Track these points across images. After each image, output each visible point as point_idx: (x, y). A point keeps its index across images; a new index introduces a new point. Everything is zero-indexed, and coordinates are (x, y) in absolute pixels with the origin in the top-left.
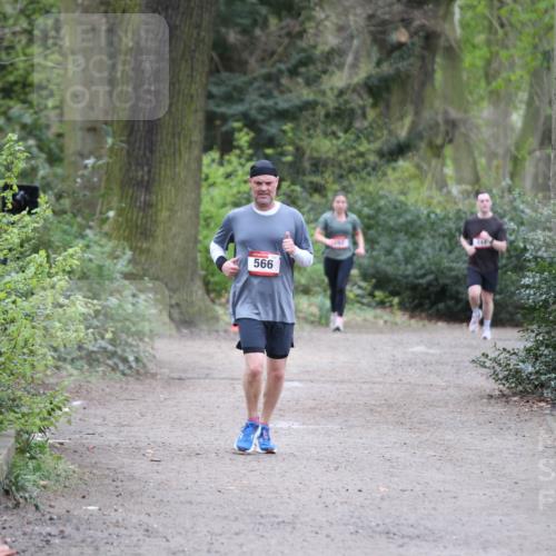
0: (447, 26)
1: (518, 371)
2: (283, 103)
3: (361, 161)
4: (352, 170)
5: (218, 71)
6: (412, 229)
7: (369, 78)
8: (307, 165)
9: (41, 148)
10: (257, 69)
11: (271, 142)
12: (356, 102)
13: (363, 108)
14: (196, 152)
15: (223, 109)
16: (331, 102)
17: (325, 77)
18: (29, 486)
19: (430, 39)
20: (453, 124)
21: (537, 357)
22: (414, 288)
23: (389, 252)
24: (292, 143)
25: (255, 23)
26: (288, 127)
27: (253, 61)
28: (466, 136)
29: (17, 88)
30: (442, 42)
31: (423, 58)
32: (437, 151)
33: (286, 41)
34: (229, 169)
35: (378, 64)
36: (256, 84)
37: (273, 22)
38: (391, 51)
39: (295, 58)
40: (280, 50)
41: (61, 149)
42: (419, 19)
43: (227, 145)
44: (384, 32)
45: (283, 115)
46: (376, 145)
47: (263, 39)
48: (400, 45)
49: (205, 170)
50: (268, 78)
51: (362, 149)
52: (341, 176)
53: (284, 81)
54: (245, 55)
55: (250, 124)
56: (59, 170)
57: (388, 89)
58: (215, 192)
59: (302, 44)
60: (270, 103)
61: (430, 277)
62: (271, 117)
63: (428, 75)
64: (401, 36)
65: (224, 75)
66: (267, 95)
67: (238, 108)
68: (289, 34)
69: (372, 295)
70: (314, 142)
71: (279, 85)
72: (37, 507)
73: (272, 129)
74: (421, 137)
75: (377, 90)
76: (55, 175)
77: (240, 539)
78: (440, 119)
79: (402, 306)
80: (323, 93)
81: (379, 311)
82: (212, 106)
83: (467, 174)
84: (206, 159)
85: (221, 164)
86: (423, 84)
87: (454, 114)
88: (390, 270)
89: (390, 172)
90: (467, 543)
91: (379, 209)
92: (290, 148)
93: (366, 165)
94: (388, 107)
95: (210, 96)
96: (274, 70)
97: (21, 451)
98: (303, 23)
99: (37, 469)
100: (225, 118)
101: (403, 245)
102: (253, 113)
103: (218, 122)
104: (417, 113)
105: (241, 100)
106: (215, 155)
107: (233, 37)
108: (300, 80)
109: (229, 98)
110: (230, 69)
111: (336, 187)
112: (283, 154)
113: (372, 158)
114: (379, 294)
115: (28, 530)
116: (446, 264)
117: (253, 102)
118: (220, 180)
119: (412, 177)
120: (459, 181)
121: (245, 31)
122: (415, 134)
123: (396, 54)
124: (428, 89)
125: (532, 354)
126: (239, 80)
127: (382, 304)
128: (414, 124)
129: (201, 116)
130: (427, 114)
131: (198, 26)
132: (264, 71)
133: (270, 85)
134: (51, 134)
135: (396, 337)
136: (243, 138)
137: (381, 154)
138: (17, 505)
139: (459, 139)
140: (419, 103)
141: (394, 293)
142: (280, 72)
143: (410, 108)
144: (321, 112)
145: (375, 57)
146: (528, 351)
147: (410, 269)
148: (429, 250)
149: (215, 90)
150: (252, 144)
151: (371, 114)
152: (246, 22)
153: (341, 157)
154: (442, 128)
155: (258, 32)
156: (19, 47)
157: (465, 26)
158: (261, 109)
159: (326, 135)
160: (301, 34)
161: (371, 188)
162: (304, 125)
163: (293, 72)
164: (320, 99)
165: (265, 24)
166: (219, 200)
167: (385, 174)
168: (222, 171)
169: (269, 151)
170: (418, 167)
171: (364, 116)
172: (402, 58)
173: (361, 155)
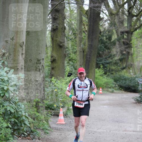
0: (131, 51)
1: (138, 100)
2: (107, 62)
3: (118, 70)
4: (117, 71)
5: (98, 57)
6: (125, 79)
7: (120, 58)
8: (111, 70)
9: (74, 68)
10: (104, 57)
11: (106, 67)
12: (118, 61)
13: (119, 62)
14: (95, 68)
15: (99, 63)
16: (114, 62)
17: (113, 58)
18: (69, 114)
19: (128, 53)
20: (132, 65)
21: (140, 98)
22: (125, 88)
23: (122, 83)
24: (109, 67)
25: (104, 51)
26: (108, 65)
27: (104, 56)
28: (133, 66)
29: (71, 60)
30: (130, 53)
31: (128, 56)
32: (129, 68)
33: (108, 53)
34: (99, 71)
35: (121, 56)
36: (104, 59)
37: (106, 50)
38: (123, 54)
39: (109, 55)
40: (107, 54)
41: (77, 68)
42: (127, 50)
43: (99, 68)
44: (122, 52)
45: (108, 63)
46: (121, 68)
47: (105, 53)
48: (124, 54)
49: (96, 71)
50: (105, 58)
51: (118, 68)
52: (116, 72)
53: (108, 59)
54: (102, 55)
55: (103, 65)
56: (76, 71)
57: (122, 60)
58: (98, 74)
59: (110, 54)
60: (106, 62)
61: (128, 86)
62: (106, 64)
63: (128, 58)
64: (125, 52)
65: (99, 58)
66: (105, 61)
67: (101, 62)
68: (109, 52)
69: (119, 88)
70: (112, 67)
71: (107, 59)
72: (69, 117)
73: (106, 65)
74: (127, 67)
75: (121, 60)
76: (76, 72)
77: (97, 122)
78: (130, 64)
79: (124, 90)
80: (113, 60)
81: (120, 91)
82: (97, 62)
83: (134, 71)
84: (96, 69)
85: (98, 70)
86: (127, 59)
87: (132, 63)
88: (122, 85)
89: (122, 71)
90: (128, 123)
91: (121, 77)
92: (108, 68)
93: (119, 70)
94: (123, 62)
95: (97, 61)
96: (106, 57)
97: (68, 110)
98: (111, 51)
99: (70, 112)
100: (99, 64)
101: (124, 82)
102: (103, 63)
103: (98, 64)
104: (127, 63)
105: (101, 61)
106: (97, 69)
107: (101, 53)
108: (110, 59)
109: (100, 61)
110: (100, 57)
111: (115, 73)
112: (107, 69)
113: (120, 69)
114: (120, 88)
115: (68, 120)
116: (130, 84)
117: (103, 62)
118: (98, 72)
119: (126, 72)
120: (133, 72)
121: (102, 52)
122: (126, 66)
123: (124, 55)
124: (128, 60)
125: (140, 97)
126: (101, 58)
127: (121, 90)
128: (126, 65)
129: (95, 64)
130: (128, 63)
131: (95, 51)
132: (105, 57)
133: (106, 59)
134: (75, 66)
135: (122, 94)
136: (102, 67)
137: (121, 69)
138: (67, 117)
139: (132, 67)
140: (127, 62)
141: (122, 88)
142: (107, 57)
143: (126, 62)
144: (113, 63)
145: (121, 55)
146: (139, 97)
147: (125, 85)
148: (128, 82)
149: (98, 60)
150: (103, 67)
151: (120, 63)
152: (103, 50)
153: (116, 69)
154: (130, 65)
155: (104, 52)
156: (71, 54)
157: (134, 51)
158: (104, 62)
159: (113, 66)
160: (110, 52)
161: (120, 74)
162: (110, 65)
163: (109, 57)
164: (113, 61)
165: (105, 51)
166: (98, 75)
167: (122, 72)
168: (98, 71)
169: (105, 68)
170: (127, 71)
171: (119, 64)
172: (124, 56)
173: (118, 69)
